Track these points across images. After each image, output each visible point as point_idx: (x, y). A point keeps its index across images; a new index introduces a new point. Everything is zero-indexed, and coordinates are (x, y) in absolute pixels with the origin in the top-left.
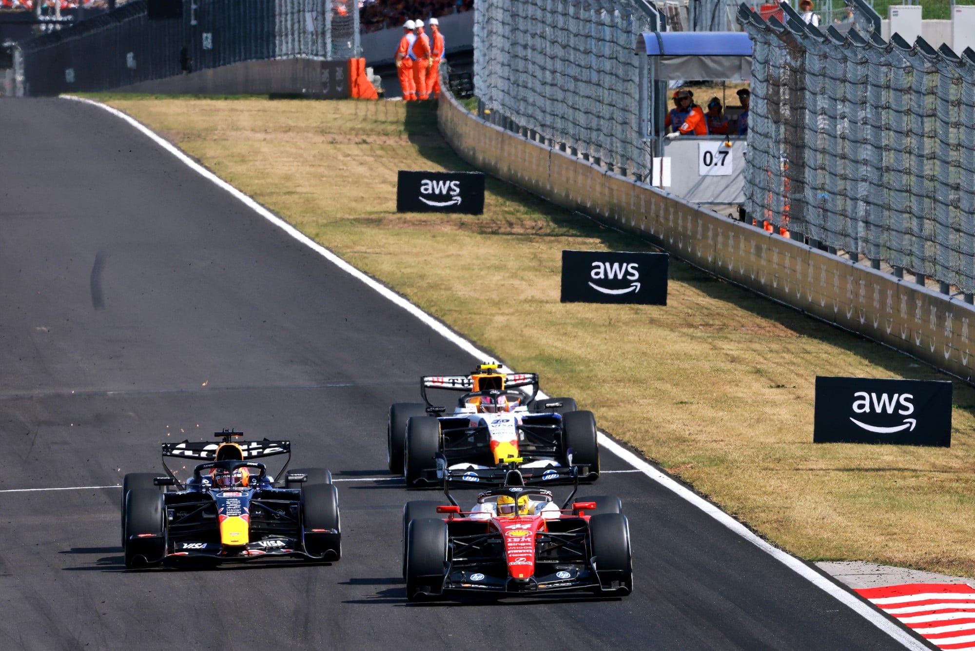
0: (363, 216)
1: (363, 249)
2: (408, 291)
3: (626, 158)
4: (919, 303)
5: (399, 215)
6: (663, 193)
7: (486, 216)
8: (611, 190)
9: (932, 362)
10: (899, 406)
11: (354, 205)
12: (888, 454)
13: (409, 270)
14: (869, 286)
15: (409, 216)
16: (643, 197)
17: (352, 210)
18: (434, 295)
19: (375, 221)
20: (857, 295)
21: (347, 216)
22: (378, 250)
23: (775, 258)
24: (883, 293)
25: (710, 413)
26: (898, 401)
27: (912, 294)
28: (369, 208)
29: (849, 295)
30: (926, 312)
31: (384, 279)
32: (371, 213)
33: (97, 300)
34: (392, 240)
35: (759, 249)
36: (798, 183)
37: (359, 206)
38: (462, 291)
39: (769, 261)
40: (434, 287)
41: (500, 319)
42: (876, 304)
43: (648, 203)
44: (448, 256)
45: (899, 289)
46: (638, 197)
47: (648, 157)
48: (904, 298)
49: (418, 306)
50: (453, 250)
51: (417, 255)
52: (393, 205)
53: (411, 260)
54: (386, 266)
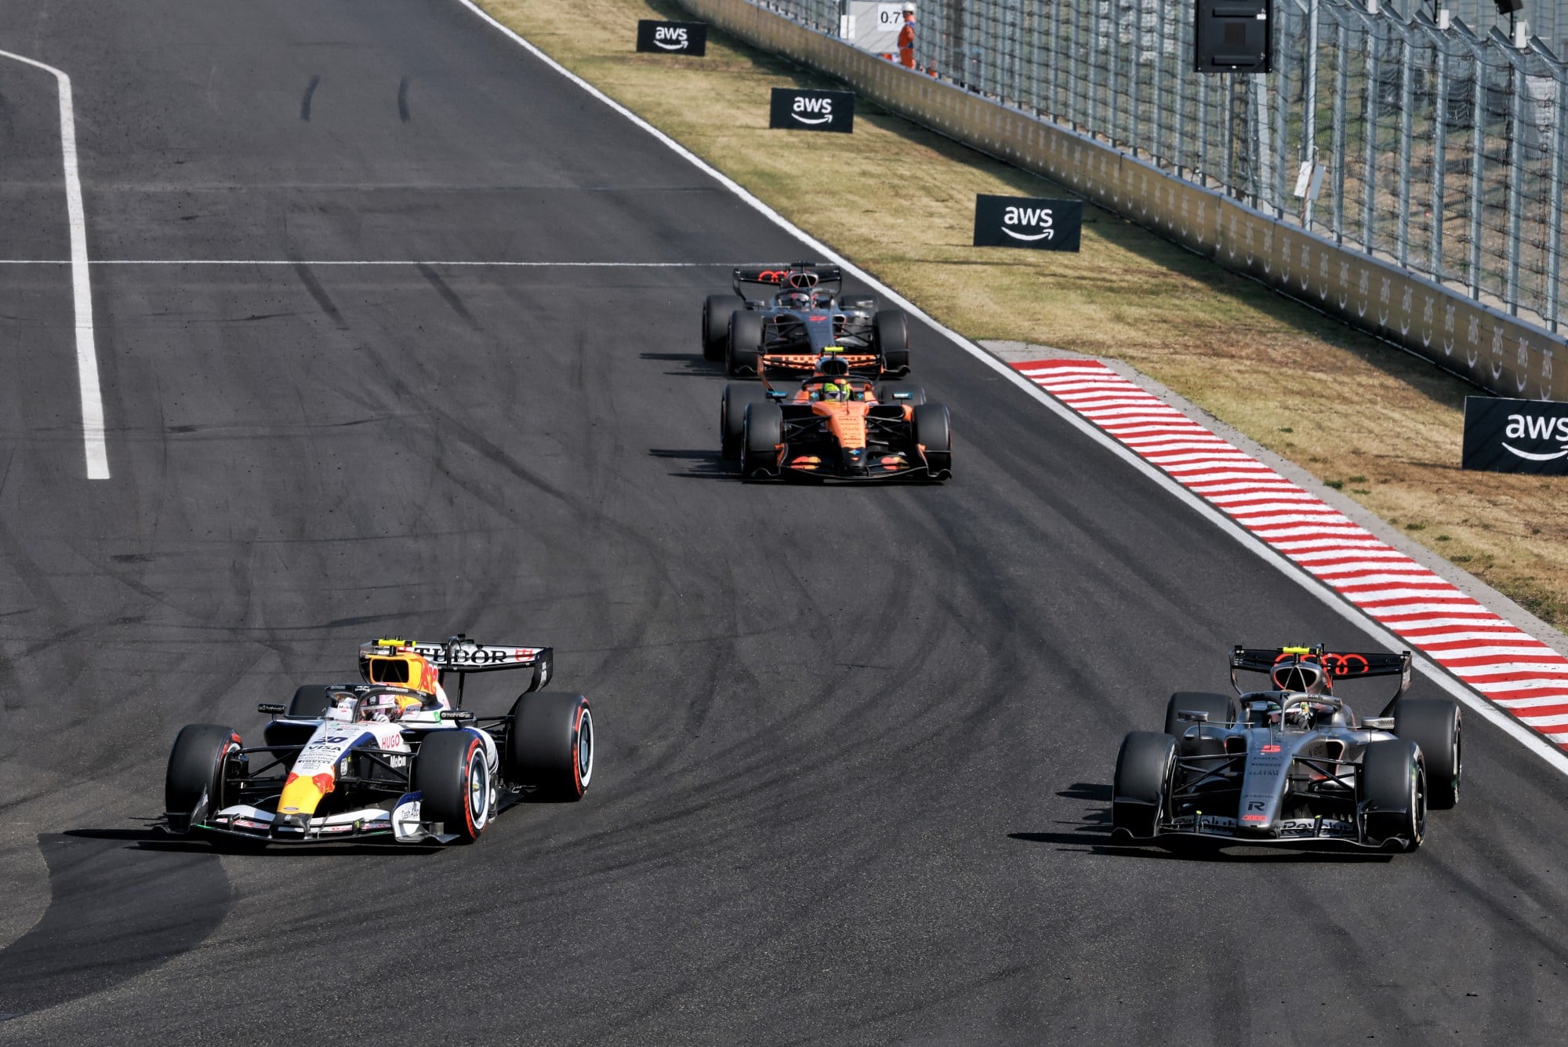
0: (610, 55)
1: (611, 81)
2: (648, 115)
3: (820, 15)
4: (1054, 137)
5: (639, 54)
6: (850, 43)
7: (707, 58)
8: (807, 40)
9: (1064, 186)
10: (1040, 219)
11: (602, 45)
12: (1031, 256)
13: (649, 99)
14: (1014, 124)
15: (646, 55)
16: (832, 46)
17: (601, 50)
18: (668, 119)
19: (620, 59)
20: (1004, 129)
21: (597, 54)
22: (623, 82)
23: (939, 98)
24: (1025, 129)
25: (890, 220)
26: (1040, 216)
27: (1048, 130)
28: (616, 46)
29: (998, 130)
30: (1059, 145)
31: (628, 105)
32: (617, 52)
33: (404, 114)
34: (633, 74)
35: (925, 92)
36: (958, 39)
37: (607, 46)
38: (690, 117)
39: (934, 100)
40: (668, 112)
41: (723, 140)
42: (1019, 138)
43: (837, 51)
44: (678, 88)
45: (1039, 125)
46: (828, 46)
47: (837, 16)
48: (1042, 133)
49: (656, 127)
50: (681, 83)
51: (654, 86)
52: (633, 47)
53: (647, 90)
54: (630, 95)
